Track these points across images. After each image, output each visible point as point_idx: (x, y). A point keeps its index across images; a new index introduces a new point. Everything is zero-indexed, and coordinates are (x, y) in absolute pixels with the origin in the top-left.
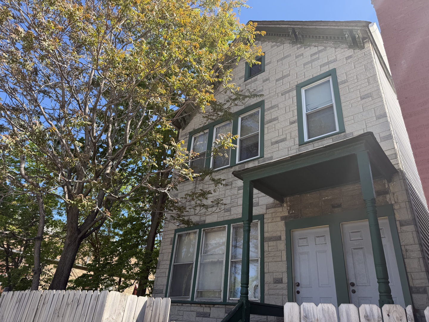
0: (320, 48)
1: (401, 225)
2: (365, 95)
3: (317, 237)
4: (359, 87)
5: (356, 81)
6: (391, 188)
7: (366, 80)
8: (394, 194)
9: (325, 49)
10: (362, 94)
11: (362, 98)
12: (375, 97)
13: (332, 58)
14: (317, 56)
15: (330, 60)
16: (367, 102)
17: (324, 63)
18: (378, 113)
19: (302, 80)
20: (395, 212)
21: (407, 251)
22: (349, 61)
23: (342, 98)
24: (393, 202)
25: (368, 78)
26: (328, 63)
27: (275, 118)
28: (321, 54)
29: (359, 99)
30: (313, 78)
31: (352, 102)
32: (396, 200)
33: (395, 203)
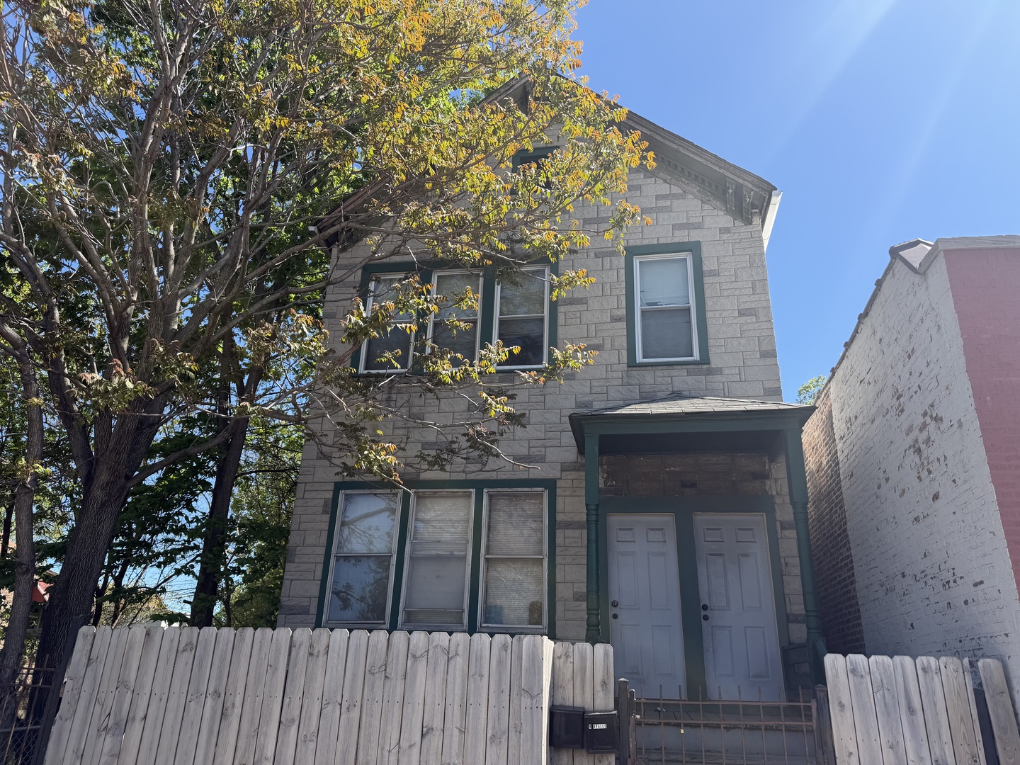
0: (676, 190)
1: (783, 528)
2: (747, 309)
3: (651, 529)
4: (737, 292)
5: (733, 279)
6: (773, 471)
7: (750, 285)
8: (776, 481)
9: (683, 195)
10: (743, 307)
11: (742, 313)
12: (762, 319)
13: (696, 220)
14: (668, 203)
15: (691, 221)
16: (748, 324)
17: (679, 222)
18: (764, 348)
19: (638, 241)
20: (776, 507)
21: (787, 564)
22: (725, 237)
23: (709, 302)
24: (774, 493)
25: (753, 282)
26: (689, 226)
27: (581, 299)
28: (676, 203)
29: (736, 314)
30: (658, 245)
31: (723, 315)
32: (779, 491)
33: (777, 494)
